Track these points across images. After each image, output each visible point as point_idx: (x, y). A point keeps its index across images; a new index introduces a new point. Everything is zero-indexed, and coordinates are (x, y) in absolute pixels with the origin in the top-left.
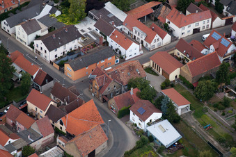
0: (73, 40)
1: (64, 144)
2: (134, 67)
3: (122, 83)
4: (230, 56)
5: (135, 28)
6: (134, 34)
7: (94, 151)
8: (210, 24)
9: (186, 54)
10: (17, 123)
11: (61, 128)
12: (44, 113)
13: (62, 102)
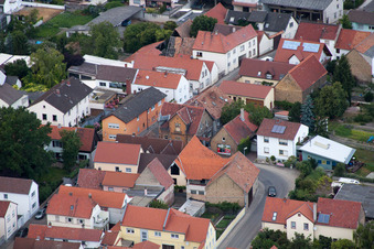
0: (84, 96)
1: (202, 188)
3: (213, 116)
8: (256, 47)
9: (265, 75)
11: (175, 180)
12: (135, 170)
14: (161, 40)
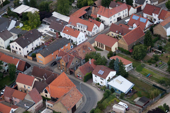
0: (37, 38)
1: (52, 105)
2: (86, 46)
3: (81, 58)
4: (148, 29)
5: (78, 24)
6: (78, 28)
7: (75, 106)
8: (127, 13)
9: (118, 33)
10: (13, 98)
11: (46, 96)
12: (31, 88)
13: (41, 79)
14: (90, 5)
